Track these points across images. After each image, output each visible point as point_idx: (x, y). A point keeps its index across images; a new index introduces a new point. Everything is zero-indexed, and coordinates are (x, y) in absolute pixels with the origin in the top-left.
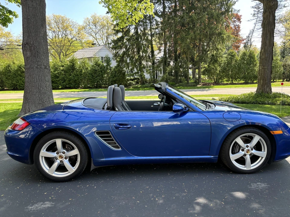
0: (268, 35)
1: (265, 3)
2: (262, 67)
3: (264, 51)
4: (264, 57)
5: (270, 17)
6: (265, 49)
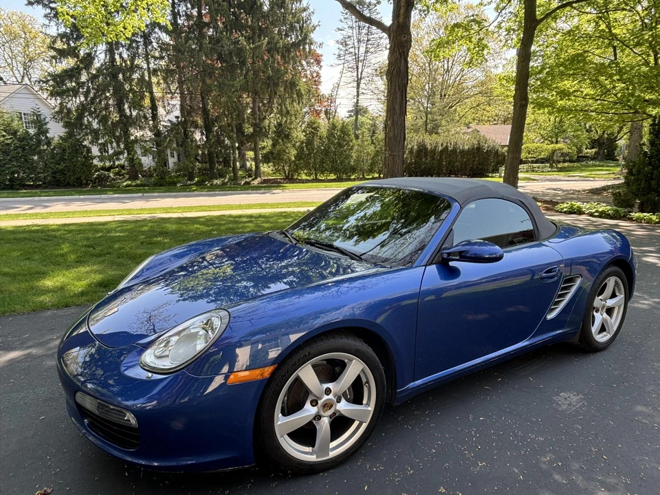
0: (398, 95)
1: (392, 35)
2: (390, 152)
3: (393, 124)
4: (391, 135)
5: (400, 60)
6: (393, 120)
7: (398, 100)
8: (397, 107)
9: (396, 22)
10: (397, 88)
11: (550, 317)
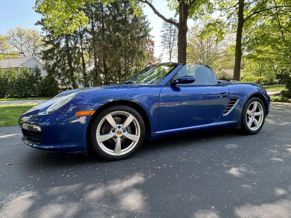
0: (182, 52)
1: (179, 27)
5: (183, 37)
7: (182, 53)
8: (182, 57)
9: (181, 21)
10: (182, 49)
11: (224, 115)
